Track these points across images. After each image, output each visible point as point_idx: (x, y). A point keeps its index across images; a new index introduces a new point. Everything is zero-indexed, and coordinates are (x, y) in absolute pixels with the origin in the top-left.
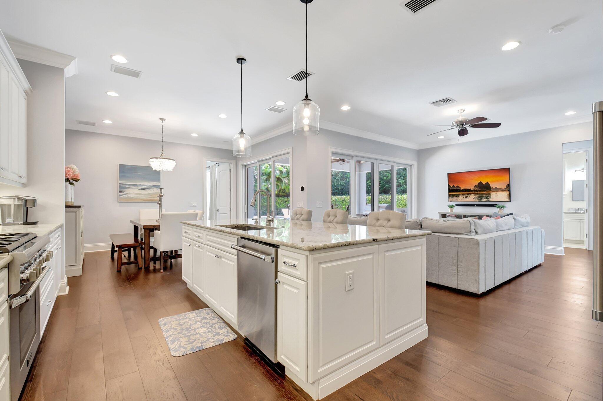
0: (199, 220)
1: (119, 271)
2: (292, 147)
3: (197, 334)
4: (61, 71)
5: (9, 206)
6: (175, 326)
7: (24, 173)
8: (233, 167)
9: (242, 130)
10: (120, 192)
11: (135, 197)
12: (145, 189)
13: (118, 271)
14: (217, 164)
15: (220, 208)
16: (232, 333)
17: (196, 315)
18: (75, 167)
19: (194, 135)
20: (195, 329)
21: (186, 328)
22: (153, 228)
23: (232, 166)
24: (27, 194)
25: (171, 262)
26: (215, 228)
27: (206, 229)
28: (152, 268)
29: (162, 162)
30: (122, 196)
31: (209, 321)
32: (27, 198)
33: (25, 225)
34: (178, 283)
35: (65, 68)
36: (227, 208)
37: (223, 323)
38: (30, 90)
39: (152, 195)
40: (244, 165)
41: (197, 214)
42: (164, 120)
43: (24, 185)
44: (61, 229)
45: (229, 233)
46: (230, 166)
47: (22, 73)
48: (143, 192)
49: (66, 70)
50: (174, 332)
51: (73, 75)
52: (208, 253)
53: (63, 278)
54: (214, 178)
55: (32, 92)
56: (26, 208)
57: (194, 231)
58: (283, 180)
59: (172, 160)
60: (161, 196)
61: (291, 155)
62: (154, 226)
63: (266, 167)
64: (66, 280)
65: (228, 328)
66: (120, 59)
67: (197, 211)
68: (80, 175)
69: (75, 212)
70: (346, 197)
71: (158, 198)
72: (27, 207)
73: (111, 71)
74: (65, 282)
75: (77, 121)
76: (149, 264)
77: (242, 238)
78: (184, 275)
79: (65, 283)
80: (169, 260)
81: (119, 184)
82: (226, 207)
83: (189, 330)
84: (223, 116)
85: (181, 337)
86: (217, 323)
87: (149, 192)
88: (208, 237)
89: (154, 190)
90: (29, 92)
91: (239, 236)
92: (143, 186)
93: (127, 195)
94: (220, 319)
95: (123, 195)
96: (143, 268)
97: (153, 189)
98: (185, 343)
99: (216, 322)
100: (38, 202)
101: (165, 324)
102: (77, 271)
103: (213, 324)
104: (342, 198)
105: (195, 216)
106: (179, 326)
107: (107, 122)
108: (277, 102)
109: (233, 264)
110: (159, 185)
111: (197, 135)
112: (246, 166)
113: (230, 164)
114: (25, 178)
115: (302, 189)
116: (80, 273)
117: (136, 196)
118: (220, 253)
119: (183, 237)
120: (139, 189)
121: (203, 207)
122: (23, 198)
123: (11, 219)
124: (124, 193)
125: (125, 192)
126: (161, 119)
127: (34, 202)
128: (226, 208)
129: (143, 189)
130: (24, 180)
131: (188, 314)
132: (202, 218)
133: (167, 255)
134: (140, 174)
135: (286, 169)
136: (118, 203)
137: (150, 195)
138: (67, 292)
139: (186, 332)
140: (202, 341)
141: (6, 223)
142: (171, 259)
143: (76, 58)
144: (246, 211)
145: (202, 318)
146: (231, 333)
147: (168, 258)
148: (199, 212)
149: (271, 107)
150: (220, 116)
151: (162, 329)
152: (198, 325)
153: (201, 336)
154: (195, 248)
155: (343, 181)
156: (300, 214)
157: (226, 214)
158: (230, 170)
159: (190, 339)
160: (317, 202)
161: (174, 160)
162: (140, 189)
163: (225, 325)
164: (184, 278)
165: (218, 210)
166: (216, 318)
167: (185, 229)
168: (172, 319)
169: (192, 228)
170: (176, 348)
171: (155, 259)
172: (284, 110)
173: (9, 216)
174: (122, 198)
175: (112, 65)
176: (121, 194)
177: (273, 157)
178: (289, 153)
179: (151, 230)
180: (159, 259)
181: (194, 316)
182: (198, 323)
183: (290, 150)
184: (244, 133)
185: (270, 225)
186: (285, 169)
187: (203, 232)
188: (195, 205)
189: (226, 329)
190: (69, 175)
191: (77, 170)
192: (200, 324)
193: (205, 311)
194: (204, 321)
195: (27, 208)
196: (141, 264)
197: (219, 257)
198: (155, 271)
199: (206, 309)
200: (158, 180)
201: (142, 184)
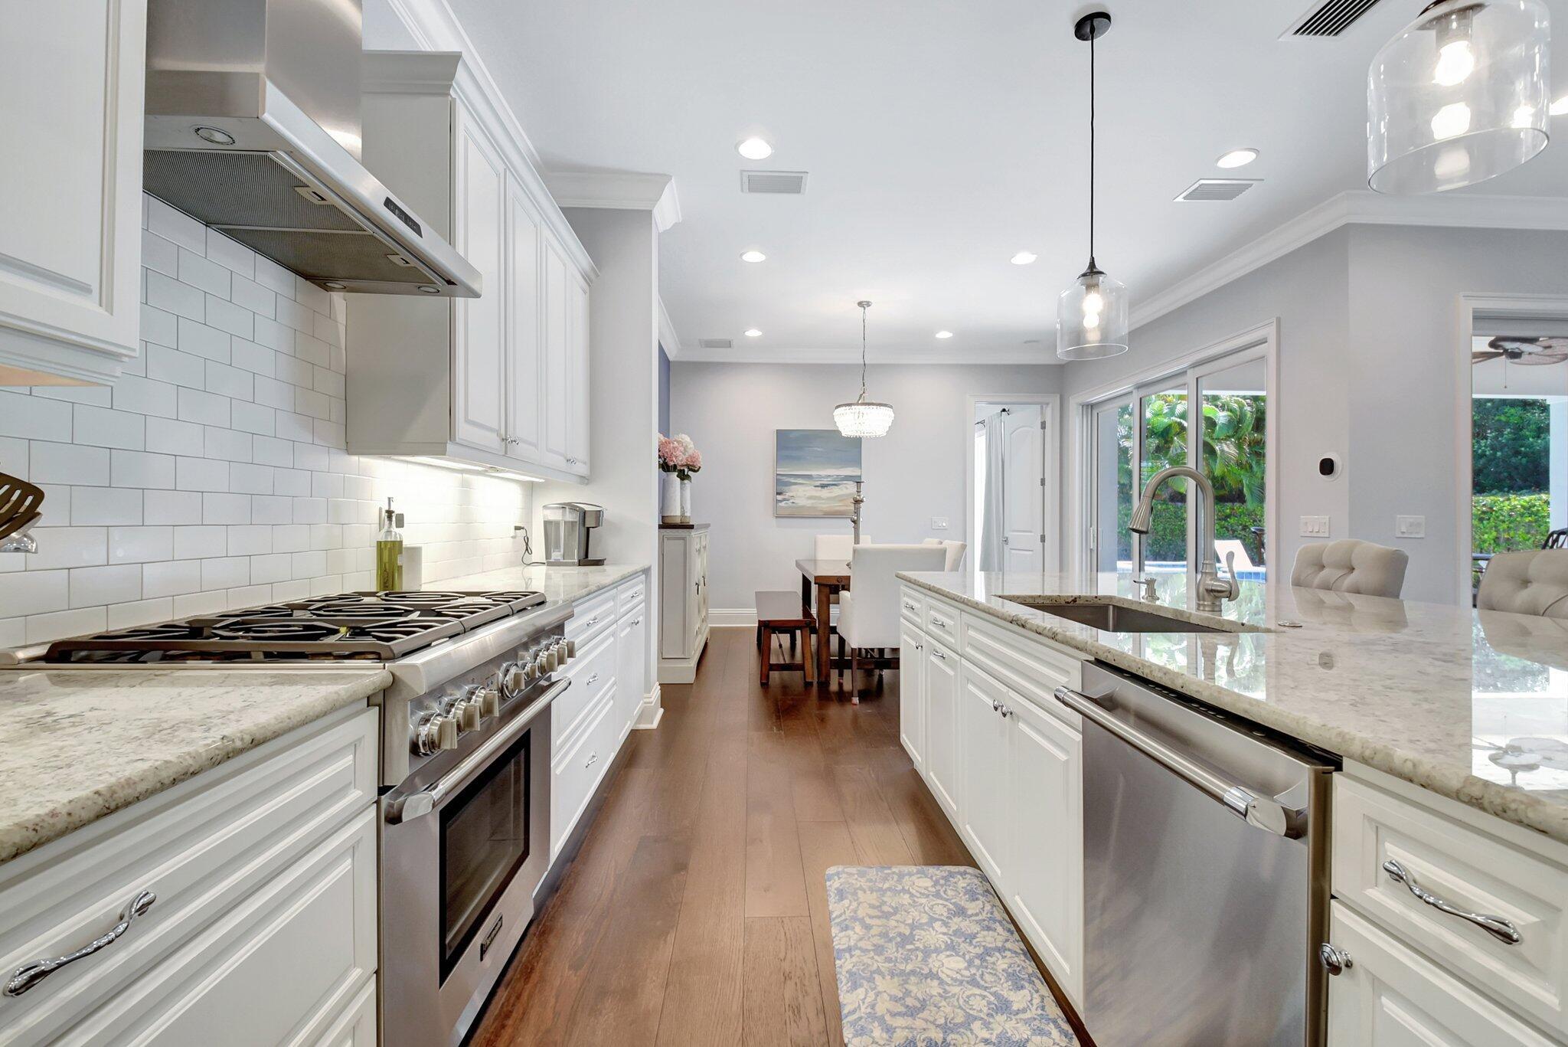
0: (952, 570)
1: (765, 684)
2: (1279, 320)
3: (932, 975)
4: (646, 216)
5: (557, 523)
6: (867, 915)
7: (581, 452)
8: (1051, 415)
9: (1092, 264)
10: (778, 494)
12: (829, 485)
13: (762, 684)
14: (1004, 410)
15: (1011, 533)
16: (1060, 1021)
17: (934, 886)
18: (686, 439)
19: (944, 335)
20: (927, 952)
21: (900, 934)
22: (837, 583)
23: (1048, 411)
24: (586, 498)
25: (881, 676)
26: (997, 605)
27: (965, 606)
28: (834, 687)
29: (861, 414)
30: (783, 504)
31: (976, 928)
32: (587, 508)
33: (582, 567)
34: (892, 748)
35: (654, 207)
36: (1032, 534)
37: (1025, 954)
38: (593, 269)
40: (1088, 406)
41: (944, 552)
42: (868, 304)
43: (585, 480)
44: (646, 578)
45: (1046, 632)
46: (1042, 413)
47: (569, 228)
48: (825, 493)
49: (656, 212)
50: (861, 939)
51: (674, 225)
52: (971, 687)
53: (648, 689)
54: (996, 450)
55: (598, 276)
56: (583, 531)
57: (931, 608)
58: (1217, 448)
59: (885, 405)
60: (857, 502)
61: (1269, 349)
62: (839, 578)
63: (1156, 410)
64: (656, 693)
65: (1045, 990)
66: (756, 149)
67: (947, 543)
68: (701, 457)
69: (684, 539)
70: (1501, 499)
71: (852, 508)
72: (587, 526)
73: (742, 191)
74: (651, 700)
75: (699, 340)
76: (828, 676)
77: (1099, 662)
78: (905, 733)
79: (652, 703)
80: (877, 672)
81: (777, 474)
82: (1031, 532)
83: (909, 947)
84: (1024, 258)
85: (878, 971)
86: (1005, 949)
87: (836, 491)
88: (971, 633)
89: (847, 488)
90: (593, 277)
91: (1090, 654)
94: (1012, 933)
95: (784, 500)
96: (815, 684)
98: (890, 1005)
99: (1000, 945)
100: (606, 515)
101: (841, 894)
102: (685, 672)
103: (988, 952)
104: (1478, 502)
105: (935, 561)
106: (879, 917)
107: (753, 333)
108: (1221, 161)
109: (1063, 757)
110: (859, 474)
111: (951, 335)
112: (1092, 406)
113: (1043, 405)
114: (585, 463)
115: (1327, 467)
116: (690, 678)
117: (809, 503)
118: (1013, 700)
119: (902, 620)
120: (815, 486)
121: (965, 532)
122: (578, 507)
123: (560, 551)
124: (786, 497)
126: (860, 304)
127: (598, 515)
128: (1029, 534)
129: (823, 486)
130: (582, 469)
131: (910, 874)
132: (960, 563)
133: (871, 655)
134: (819, 449)
135: (1229, 413)
136: (775, 519)
138: (655, 725)
139: (897, 951)
140: (946, 1019)
141: (552, 560)
142: (882, 670)
143: (671, 176)
144: (1093, 546)
145: (951, 907)
146: (1055, 1022)
147: (873, 667)
148: (951, 545)
149: (1196, 185)
150: (1014, 261)
151: (830, 908)
152: (936, 936)
153: (945, 991)
154: (933, 658)
155: (1486, 438)
156: (1337, 566)
157: (1031, 553)
158: (1043, 426)
159: (908, 993)
160: (1398, 516)
161: (891, 407)
162: (818, 486)
163: (1030, 971)
164: (904, 738)
165: (1006, 541)
166: (1000, 922)
167: (909, 597)
168: (863, 882)
169: (926, 595)
170: (860, 1018)
171: (842, 663)
172: (1251, 185)
173: (557, 547)
175: (742, 171)
176: (779, 497)
177: (1194, 366)
178: (1264, 341)
179: (834, 587)
180: (848, 665)
181: (926, 888)
182: (937, 925)
183: (1270, 332)
184: (1101, 273)
185: (1216, 609)
186: (1225, 413)
187: (955, 612)
188: (944, 524)
189: (1037, 991)
190: (676, 457)
191: (692, 446)
192: (944, 934)
193: (962, 879)
194: (957, 922)
195: (588, 529)
196: (811, 673)
197: (1008, 715)
198: (843, 697)
199: (965, 873)
200: (857, 461)
201: (823, 473)
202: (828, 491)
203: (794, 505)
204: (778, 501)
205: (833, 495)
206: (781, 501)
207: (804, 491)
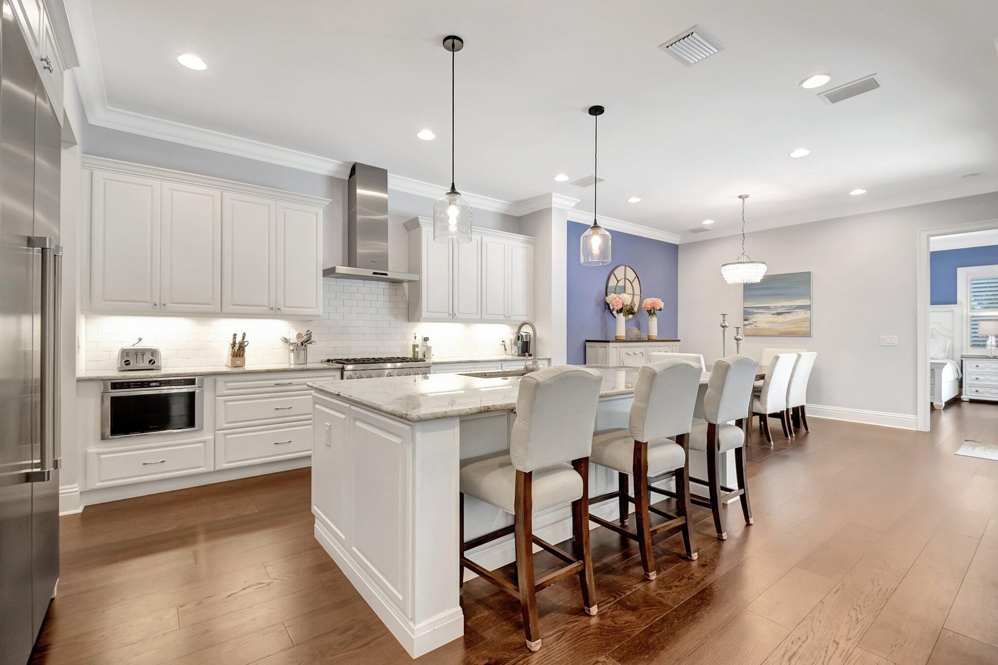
10: (745, 320)
11: (767, 328)
12: (783, 313)
30: (748, 327)
39: (794, 324)
48: (780, 318)
71: (807, 329)
81: (744, 307)
87: (789, 317)
89: (798, 314)
92: (779, 308)
93: (754, 325)
95: (749, 324)
97: (797, 311)
110: (810, 303)
117: (767, 326)
120: (772, 314)
123: (513, 350)
124: (751, 322)
125: (752, 320)
129: (779, 314)
136: (744, 337)
137: (792, 324)
162: (775, 314)
174: (748, 329)
176: (746, 323)
200: (807, 295)
201: (778, 305)
202: (783, 317)
203: (756, 327)
204: (745, 325)
205: (787, 320)
206: (747, 325)
207: (764, 318)
